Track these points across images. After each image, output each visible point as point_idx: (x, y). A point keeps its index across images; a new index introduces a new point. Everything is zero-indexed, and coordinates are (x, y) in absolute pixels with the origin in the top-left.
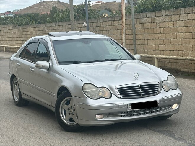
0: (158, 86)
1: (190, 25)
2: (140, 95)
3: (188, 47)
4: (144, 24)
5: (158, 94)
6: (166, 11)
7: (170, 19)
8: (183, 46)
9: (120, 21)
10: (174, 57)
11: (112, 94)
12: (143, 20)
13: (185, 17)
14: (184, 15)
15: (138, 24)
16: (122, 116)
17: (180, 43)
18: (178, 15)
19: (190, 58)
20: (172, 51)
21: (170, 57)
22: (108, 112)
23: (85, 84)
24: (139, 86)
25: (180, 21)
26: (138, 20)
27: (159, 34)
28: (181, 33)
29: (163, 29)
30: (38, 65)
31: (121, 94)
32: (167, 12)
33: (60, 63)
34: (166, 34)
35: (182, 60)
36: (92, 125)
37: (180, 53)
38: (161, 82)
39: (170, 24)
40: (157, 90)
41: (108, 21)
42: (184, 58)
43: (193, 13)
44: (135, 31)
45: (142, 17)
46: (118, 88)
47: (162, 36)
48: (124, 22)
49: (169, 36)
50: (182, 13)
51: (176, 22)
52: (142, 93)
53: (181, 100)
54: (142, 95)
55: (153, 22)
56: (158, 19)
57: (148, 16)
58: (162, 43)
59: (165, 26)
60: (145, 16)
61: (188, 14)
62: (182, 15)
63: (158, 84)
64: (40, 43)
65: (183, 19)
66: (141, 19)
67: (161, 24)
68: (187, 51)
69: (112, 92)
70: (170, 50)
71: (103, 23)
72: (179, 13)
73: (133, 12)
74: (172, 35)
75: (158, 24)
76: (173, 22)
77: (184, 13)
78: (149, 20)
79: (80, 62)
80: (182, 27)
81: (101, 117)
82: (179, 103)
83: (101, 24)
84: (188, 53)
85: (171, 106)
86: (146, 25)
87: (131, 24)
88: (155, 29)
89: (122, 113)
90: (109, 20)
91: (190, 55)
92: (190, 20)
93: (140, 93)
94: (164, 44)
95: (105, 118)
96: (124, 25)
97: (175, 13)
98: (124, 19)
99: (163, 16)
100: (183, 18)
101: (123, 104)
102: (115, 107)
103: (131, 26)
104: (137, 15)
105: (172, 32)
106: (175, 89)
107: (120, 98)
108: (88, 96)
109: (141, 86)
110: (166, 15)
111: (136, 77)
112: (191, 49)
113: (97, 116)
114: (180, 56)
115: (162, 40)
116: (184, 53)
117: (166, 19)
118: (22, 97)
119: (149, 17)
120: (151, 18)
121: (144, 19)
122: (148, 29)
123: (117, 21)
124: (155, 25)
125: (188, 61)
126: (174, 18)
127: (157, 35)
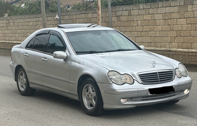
0: (172, 73)
1: (168, 18)
2: (158, 81)
3: (166, 39)
4: (121, 17)
5: (173, 80)
6: (143, 4)
7: (148, 12)
8: (161, 38)
9: (94, 14)
10: (153, 48)
11: (135, 80)
12: (119, 13)
13: (163, 10)
14: (162, 8)
15: (113, 17)
16: (143, 100)
17: (158, 35)
18: (156, 8)
19: (169, 49)
20: (149, 43)
21: (149, 48)
22: (131, 96)
23: (110, 71)
24: (156, 73)
25: (158, 15)
26: (114, 13)
27: (136, 27)
28: (159, 25)
29: (140, 21)
30: (56, 55)
31: (142, 80)
32: (144, 6)
33: (78, 53)
34: (143, 26)
35: (161, 51)
36: (117, 108)
37: (158, 44)
38: (174, 69)
39: (148, 17)
40: (172, 77)
41: (81, 14)
42: (163, 49)
43: (171, 7)
44: (112, 24)
45: (118, 10)
46: (139, 75)
47: (140, 28)
48: (100, 15)
49: (146, 28)
50: (159, 6)
51: (153, 15)
52: (160, 79)
53: (191, 86)
54: (160, 81)
55: (130, 15)
56: (135, 12)
57: (124, 9)
58: (139, 35)
59: (142, 19)
60: (121, 9)
61: (166, 7)
62: (159, 9)
63: (172, 72)
64: (51, 34)
65: (161, 13)
66: (117, 12)
67: (138, 17)
68: (165, 43)
69: (134, 79)
70: (148, 42)
71: (76, 15)
72: (157, 6)
73: (110, 5)
74: (149, 27)
75: (135, 17)
76: (150, 15)
77: (162, 7)
78: (126, 13)
79: (96, 52)
80: (160, 20)
81: (125, 101)
82: (189, 89)
83: (74, 16)
84: (166, 45)
85: (183, 91)
86: (122, 18)
87: (106, 17)
88: (132, 21)
89: (143, 97)
90: (82, 12)
91: (168, 46)
92: (168, 13)
93: (158, 79)
94: (142, 36)
95: (128, 102)
96: (100, 18)
97: (152, 7)
98: (100, 12)
99: (140, 9)
100: (161, 11)
101: (145, 89)
102: (138, 91)
103: (106, 18)
104: (113, 8)
105: (149, 25)
106: (186, 76)
107: (142, 84)
108: (113, 83)
109: (159, 73)
110: (143, 9)
111: (154, 65)
112: (169, 41)
113: (121, 100)
114: (158, 47)
115: (139, 33)
116: (162, 45)
117: (143, 12)
118: (30, 86)
119: (126, 10)
120: (127, 11)
121: (121, 12)
122: (125, 22)
123: (92, 14)
124: (132, 18)
125: (166, 52)
126: (151, 11)
127: (134, 27)
